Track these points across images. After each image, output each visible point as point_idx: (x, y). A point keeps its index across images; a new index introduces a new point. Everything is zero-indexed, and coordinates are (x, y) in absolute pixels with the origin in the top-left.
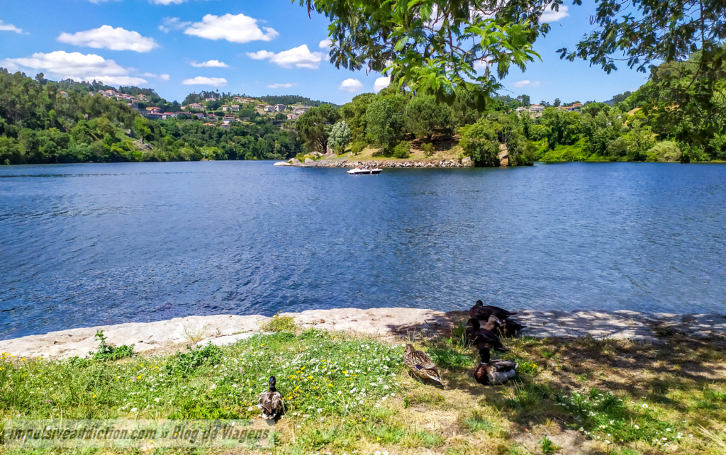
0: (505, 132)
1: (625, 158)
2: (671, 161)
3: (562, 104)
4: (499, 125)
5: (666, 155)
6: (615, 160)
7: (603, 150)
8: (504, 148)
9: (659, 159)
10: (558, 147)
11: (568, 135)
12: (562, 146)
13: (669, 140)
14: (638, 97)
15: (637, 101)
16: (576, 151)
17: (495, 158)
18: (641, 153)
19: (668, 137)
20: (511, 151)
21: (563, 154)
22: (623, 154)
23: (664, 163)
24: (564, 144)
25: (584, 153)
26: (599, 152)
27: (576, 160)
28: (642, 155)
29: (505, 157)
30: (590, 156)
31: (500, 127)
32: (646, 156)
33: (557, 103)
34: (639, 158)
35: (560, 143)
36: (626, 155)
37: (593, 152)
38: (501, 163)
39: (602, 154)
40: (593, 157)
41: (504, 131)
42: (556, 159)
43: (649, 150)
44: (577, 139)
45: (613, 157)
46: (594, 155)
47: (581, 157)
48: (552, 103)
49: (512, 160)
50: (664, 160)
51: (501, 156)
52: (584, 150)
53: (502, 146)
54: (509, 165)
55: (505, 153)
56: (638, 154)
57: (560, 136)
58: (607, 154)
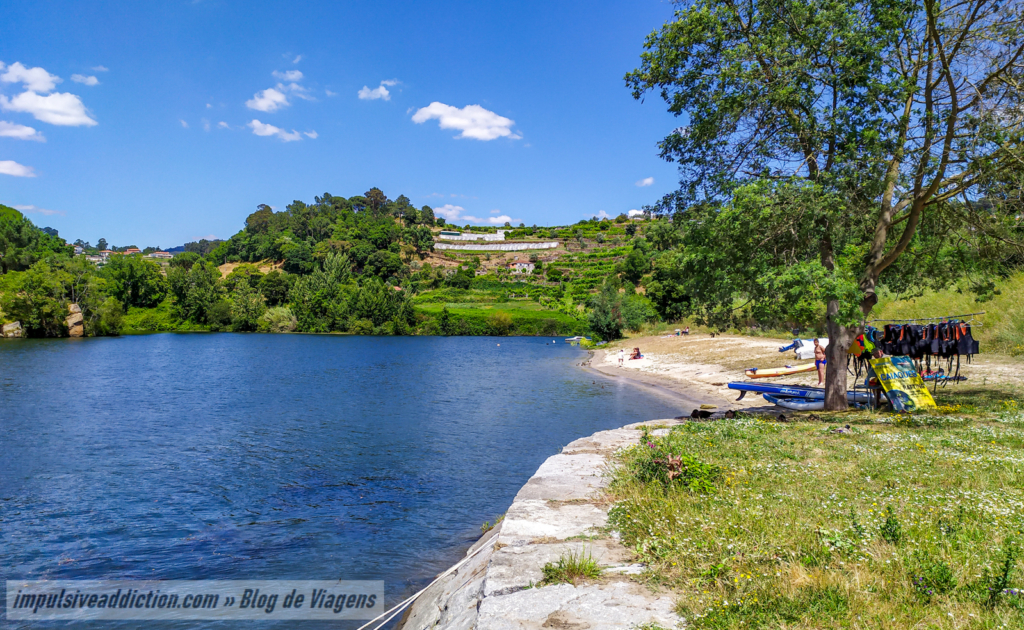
0: (77, 287)
1: (229, 328)
2: (287, 331)
3: (109, 247)
4: (66, 274)
5: (281, 325)
6: (217, 330)
7: (200, 316)
8: (76, 310)
9: (272, 329)
10: (132, 309)
11: (147, 294)
12: (139, 309)
13: (281, 306)
14: (230, 249)
15: (228, 254)
16: (161, 316)
17: (61, 325)
18: (251, 321)
19: (280, 302)
20: (87, 314)
21: (140, 319)
22: (227, 322)
23: (278, 333)
24: (141, 306)
25: (173, 319)
26: (193, 320)
27: (162, 330)
28: (252, 324)
29: (77, 324)
30: (181, 323)
31: (69, 279)
32: (257, 325)
33: (102, 245)
34: (247, 328)
35: (135, 305)
36: (230, 323)
37: (185, 318)
38: (72, 332)
39: (199, 322)
40: (186, 325)
41: (75, 285)
42: (130, 328)
43: (260, 318)
44: (160, 300)
45: (214, 325)
46: (187, 322)
47: (169, 326)
48: (94, 244)
49: (88, 328)
50: (277, 330)
51: (70, 321)
52: (172, 315)
53: (73, 307)
54: (84, 335)
55: (78, 317)
56: (247, 322)
57: (135, 295)
58: (205, 322)
